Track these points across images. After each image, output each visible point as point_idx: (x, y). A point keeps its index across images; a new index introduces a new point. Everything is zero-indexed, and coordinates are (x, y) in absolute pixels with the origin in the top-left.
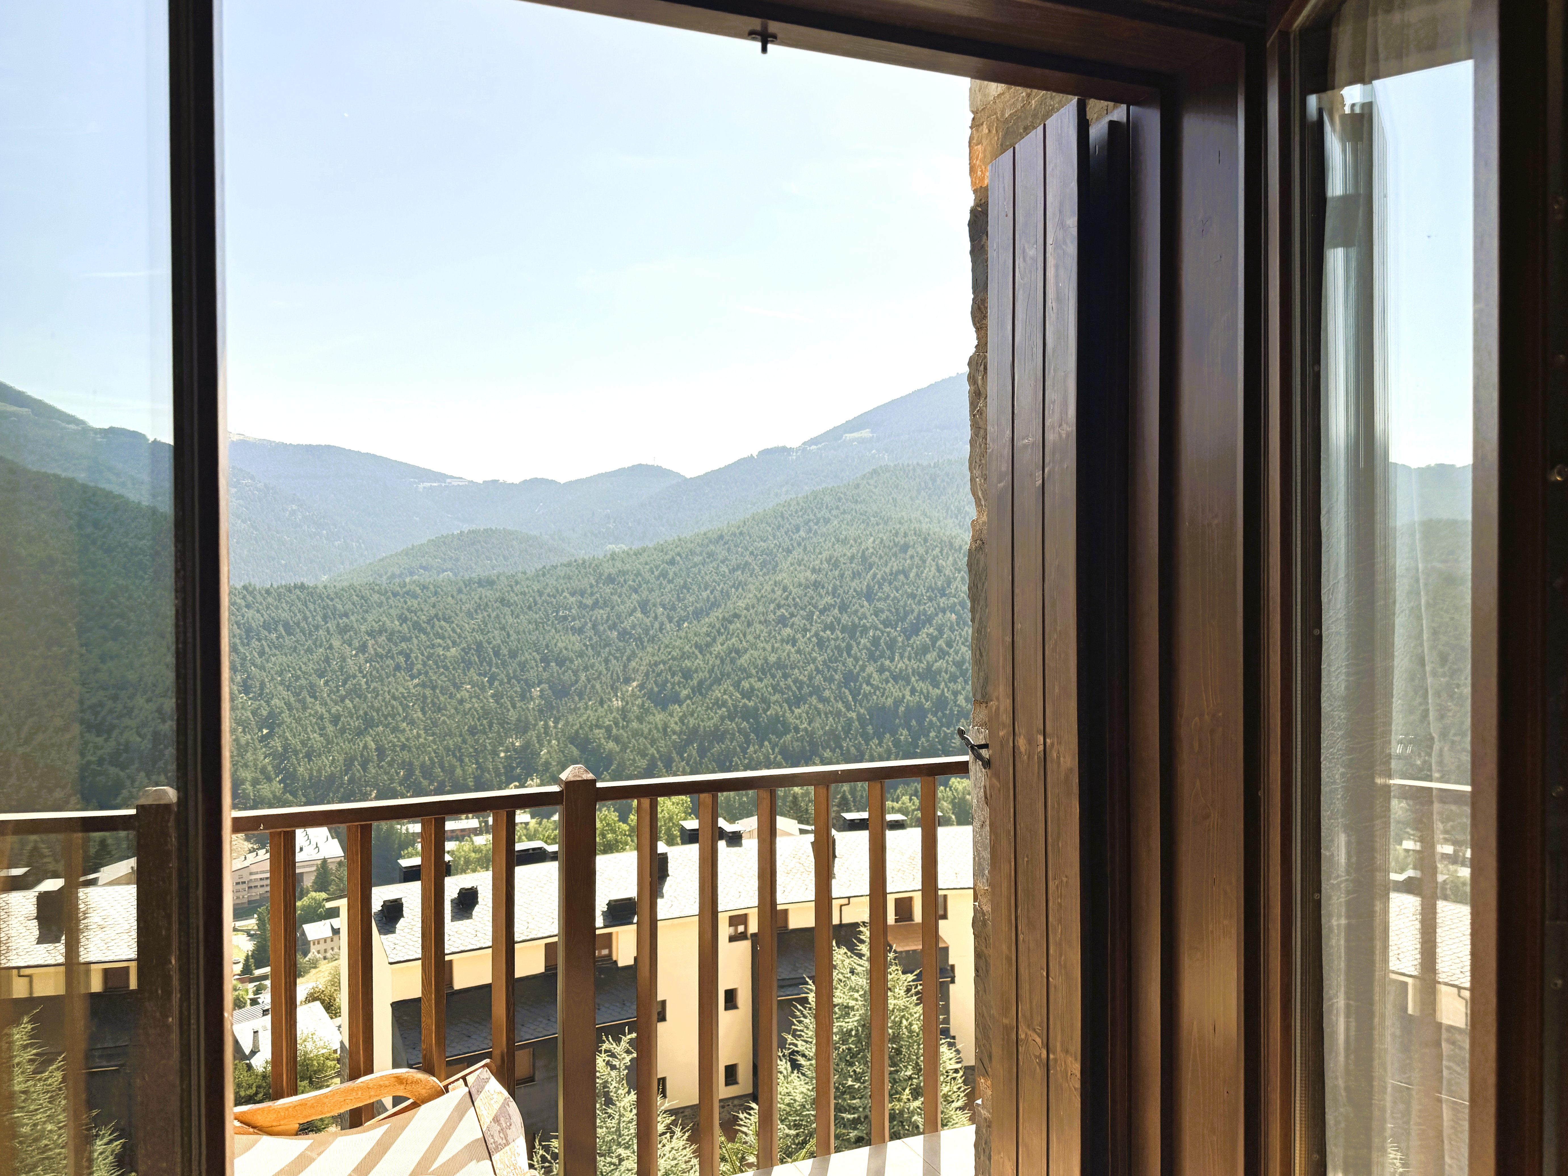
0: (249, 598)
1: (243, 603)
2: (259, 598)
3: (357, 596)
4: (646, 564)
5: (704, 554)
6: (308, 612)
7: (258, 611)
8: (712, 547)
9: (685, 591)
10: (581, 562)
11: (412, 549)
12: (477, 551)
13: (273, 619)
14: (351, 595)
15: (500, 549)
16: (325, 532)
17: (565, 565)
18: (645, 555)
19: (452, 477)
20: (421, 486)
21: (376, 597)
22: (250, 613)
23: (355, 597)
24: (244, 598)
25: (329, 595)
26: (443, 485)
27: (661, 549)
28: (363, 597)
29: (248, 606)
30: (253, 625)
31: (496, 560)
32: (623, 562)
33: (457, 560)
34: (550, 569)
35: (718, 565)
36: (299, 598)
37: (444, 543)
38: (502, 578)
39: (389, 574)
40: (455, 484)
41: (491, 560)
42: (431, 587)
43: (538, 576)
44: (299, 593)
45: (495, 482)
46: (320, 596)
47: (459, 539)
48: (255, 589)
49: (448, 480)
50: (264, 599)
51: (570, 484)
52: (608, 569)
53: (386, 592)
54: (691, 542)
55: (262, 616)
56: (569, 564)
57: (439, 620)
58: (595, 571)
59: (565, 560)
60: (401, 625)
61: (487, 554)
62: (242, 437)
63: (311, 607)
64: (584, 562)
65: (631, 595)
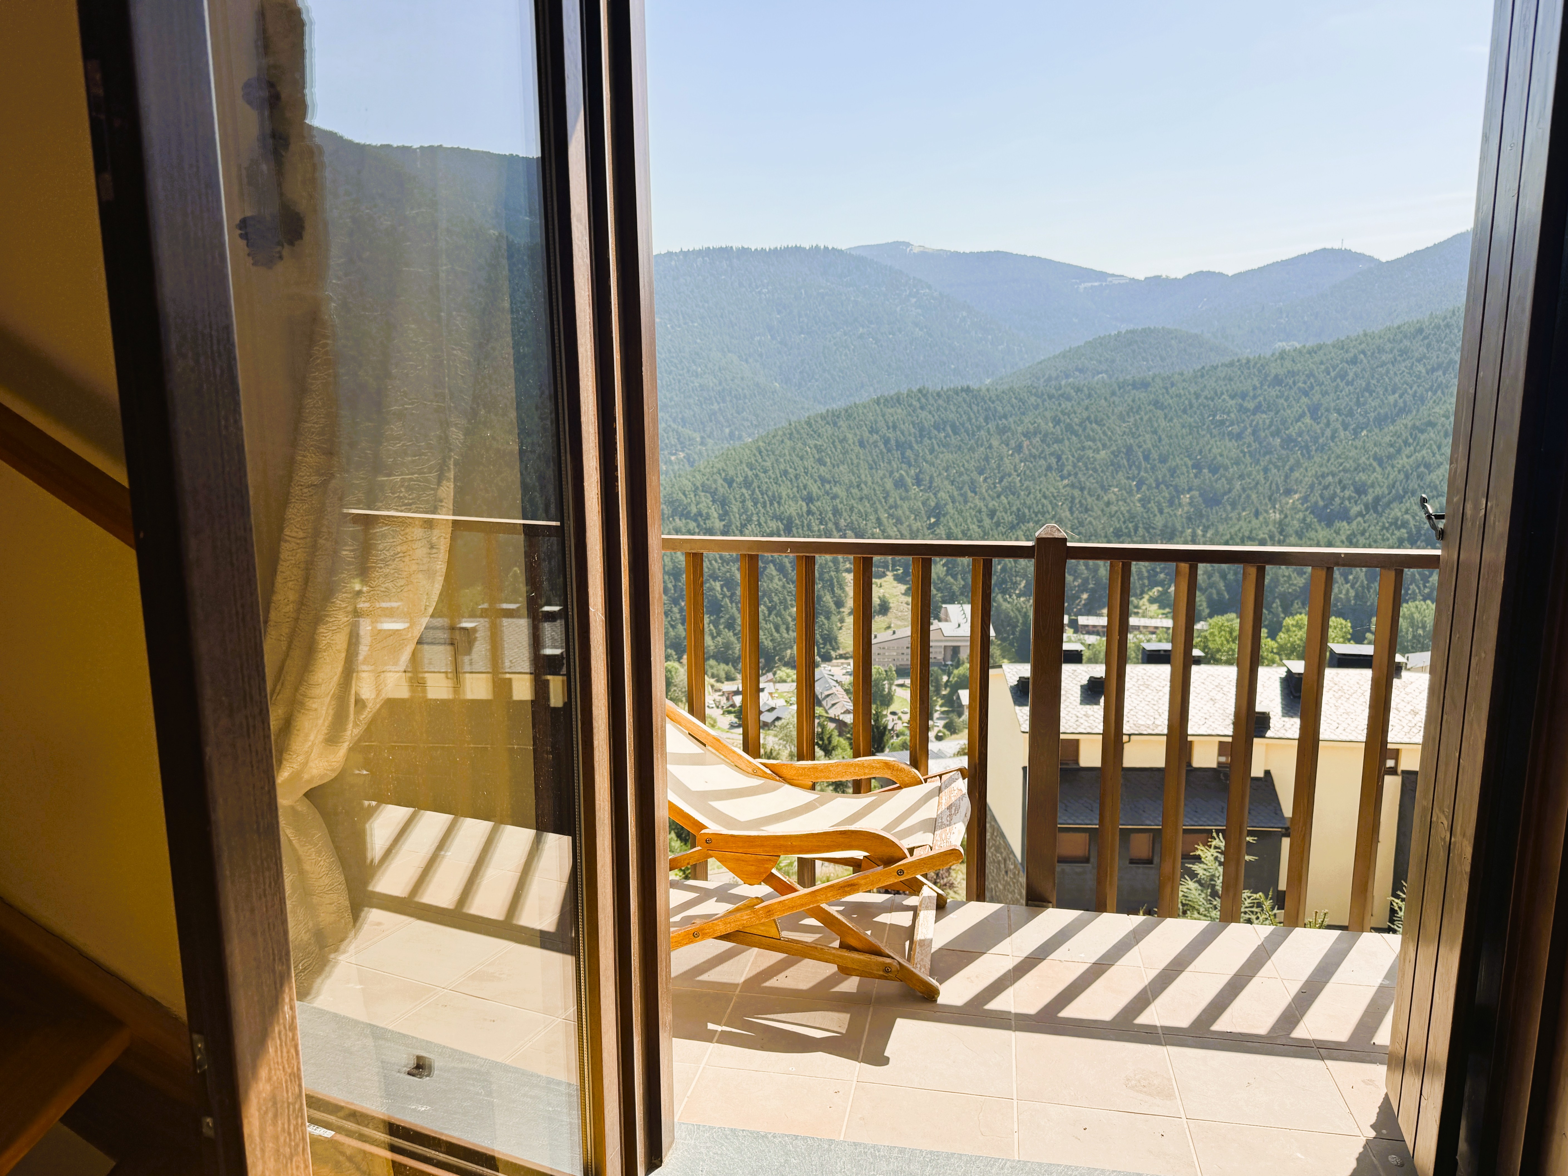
0: (923, 400)
1: (918, 405)
2: (931, 401)
3: (1016, 398)
4: (1322, 363)
5: (1395, 351)
6: (972, 414)
7: (930, 413)
8: (1407, 343)
9: (1367, 394)
10: (1244, 361)
11: (1070, 351)
12: (1134, 351)
13: (942, 419)
14: (1011, 398)
15: (1157, 349)
16: (990, 337)
17: (1226, 366)
18: (1321, 353)
19: (1113, 275)
20: (1083, 286)
21: (1033, 399)
22: (923, 414)
23: (1013, 400)
24: (919, 400)
25: (990, 398)
26: (1104, 284)
27: (1341, 346)
28: (1021, 400)
29: (922, 408)
30: (926, 425)
31: (1152, 360)
32: (1293, 361)
33: (1113, 361)
34: (1209, 370)
35: (1413, 364)
36: (965, 401)
37: (1101, 344)
38: (1158, 380)
39: (1046, 376)
40: (1116, 282)
41: (1147, 361)
42: (1085, 389)
43: (1196, 377)
44: (965, 395)
45: (1158, 278)
46: (983, 399)
47: (1116, 340)
48: (928, 391)
49: (1109, 279)
50: (936, 401)
51: (1239, 276)
52: (1275, 369)
53: (1043, 394)
54: (1380, 337)
55: (933, 416)
56: (1232, 364)
57: (1091, 423)
58: (1260, 371)
59: (1227, 360)
60: (1054, 427)
61: (1144, 355)
62: (922, 249)
63: (975, 408)
64: (1248, 361)
65: (1300, 398)
